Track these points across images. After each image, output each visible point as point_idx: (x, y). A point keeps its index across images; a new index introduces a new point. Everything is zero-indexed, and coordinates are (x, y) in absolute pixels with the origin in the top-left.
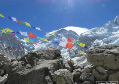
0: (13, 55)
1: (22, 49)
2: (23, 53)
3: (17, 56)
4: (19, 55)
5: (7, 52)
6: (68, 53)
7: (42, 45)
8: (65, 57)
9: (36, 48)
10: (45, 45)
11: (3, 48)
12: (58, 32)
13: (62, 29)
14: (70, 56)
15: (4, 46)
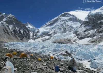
0: (18, 38)
1: (28, 32)
2: (28, 36)
3: (22, 39)
4: (25, 38)
5: (12, 35)
6: (75, 34)
7: (46, 28)
8: (72, 39)
9: (40, 32)
10: (49, 28)
11: (8, 30)
12: (61, 16)
13: (65, 13)
14: (78, 37)
15: (9, 29)
